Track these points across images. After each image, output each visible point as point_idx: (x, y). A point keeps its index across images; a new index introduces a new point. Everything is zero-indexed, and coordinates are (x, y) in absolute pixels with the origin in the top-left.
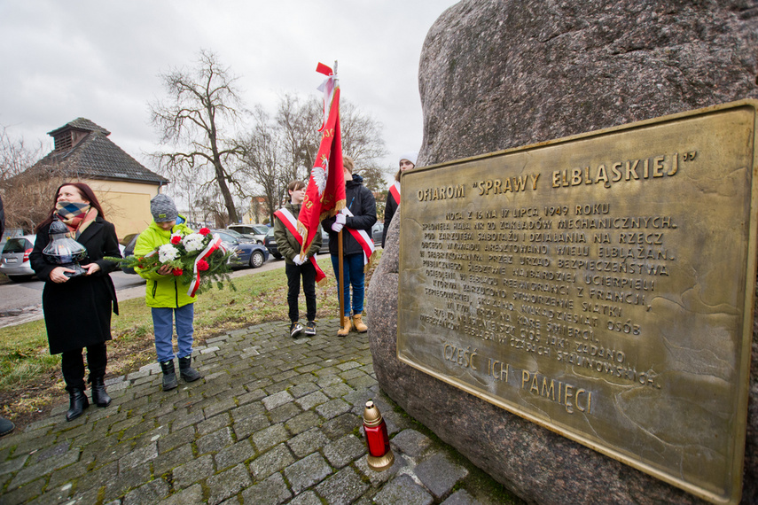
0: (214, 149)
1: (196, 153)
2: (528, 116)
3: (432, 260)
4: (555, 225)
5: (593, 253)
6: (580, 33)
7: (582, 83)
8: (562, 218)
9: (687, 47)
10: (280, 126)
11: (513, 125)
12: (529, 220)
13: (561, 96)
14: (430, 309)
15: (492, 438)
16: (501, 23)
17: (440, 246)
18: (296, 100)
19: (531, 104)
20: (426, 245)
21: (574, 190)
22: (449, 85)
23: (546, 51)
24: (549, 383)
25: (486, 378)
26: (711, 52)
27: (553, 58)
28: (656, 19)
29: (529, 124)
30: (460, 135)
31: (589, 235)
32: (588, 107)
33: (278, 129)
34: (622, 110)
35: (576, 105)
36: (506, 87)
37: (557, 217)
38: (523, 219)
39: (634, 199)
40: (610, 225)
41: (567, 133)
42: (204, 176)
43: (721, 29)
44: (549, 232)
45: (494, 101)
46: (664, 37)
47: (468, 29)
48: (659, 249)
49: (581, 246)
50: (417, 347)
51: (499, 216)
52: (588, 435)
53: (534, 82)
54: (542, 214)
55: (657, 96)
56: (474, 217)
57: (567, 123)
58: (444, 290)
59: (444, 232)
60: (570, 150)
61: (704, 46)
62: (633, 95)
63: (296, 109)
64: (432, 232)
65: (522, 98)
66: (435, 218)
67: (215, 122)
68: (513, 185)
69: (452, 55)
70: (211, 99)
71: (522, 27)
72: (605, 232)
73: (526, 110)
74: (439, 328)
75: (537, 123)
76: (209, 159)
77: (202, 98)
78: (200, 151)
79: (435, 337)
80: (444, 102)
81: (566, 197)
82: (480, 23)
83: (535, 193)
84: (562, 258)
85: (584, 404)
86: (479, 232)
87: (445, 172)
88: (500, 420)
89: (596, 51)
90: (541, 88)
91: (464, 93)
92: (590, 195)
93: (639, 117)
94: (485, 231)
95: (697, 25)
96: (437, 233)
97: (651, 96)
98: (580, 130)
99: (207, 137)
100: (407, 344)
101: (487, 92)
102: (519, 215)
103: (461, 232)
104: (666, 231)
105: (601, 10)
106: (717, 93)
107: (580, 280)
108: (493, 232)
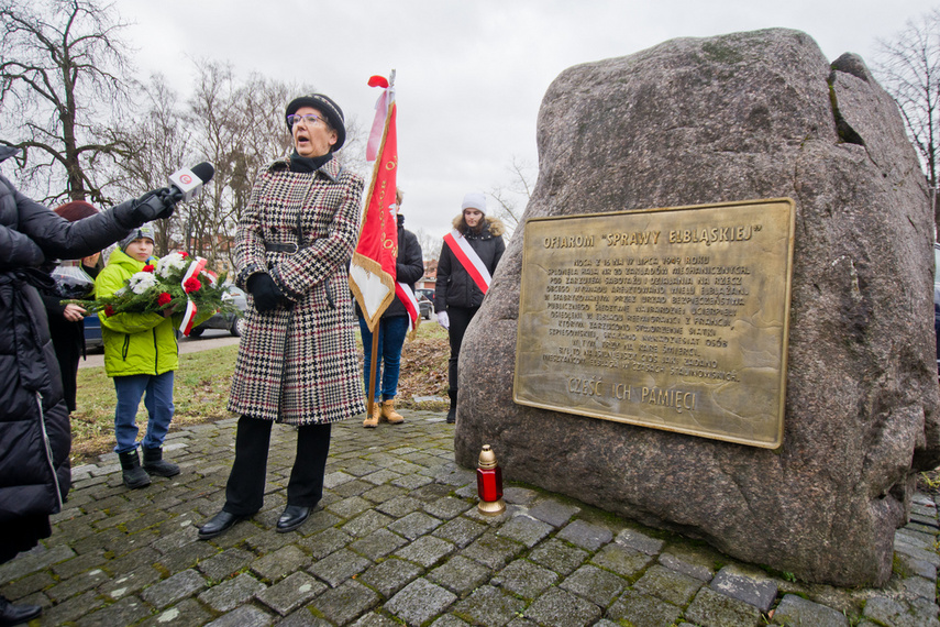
0: (69, 140)
1: (34, 144)
2: (650, 185)
3: (558, 302)
4: (670, 271)
5: (698, 292)
6: (692, 130)
7: (693, 168)
8: (676, 266)
9: (759, 155)
10: (195, 116)
11: (638, 191)
12: (650, 267)
13: (677, 175)
14: (554, 348)
15: (610, 459)
16: (631, 106)
17: (568, 289)
18: (229, 76)
19: (653, 176)
20: (552, 289)
21: (685, 246)
22: (579, 145)
23: (667, 138)
24: (663, 393)
25: (610, 401)
26: (772, 162)
27: (672, 144)
28: (742, 133)
29: (651, 192)
30: (588, 192)
31: (695, 278)
32: (696, 186)
33: (192, 121)
34: (718, 192)
35: (688, 183)
36: (633, 159)
37: (672, 265)
38: (645, 267)
39: (725, 254)
40: (709, 272)
41: (680, 203)
42: (43, 186)
43: (777, 148)
44: (665, 276)
45: (622, 168)
46: (746, 145)
47: (600, 102)
48: (739, 288)
49: (689, 286)
50: (537, 386)
51: (625, 263)
52: (692, 427)
53: (656, 160)
54: (661, 263)
55: (740, 186)
56: (602, 264)
57: (681, 196)
58: (570, 329)
59: (571, 276)
60: (682, 216)
61: (769, 157)
62: (726, 182)
63: (225, 92)
64: (558, 277)
65: (646, 170)
66: (562, 264)
67: (74, 92)
68: (638, 239)
69: (582, 119)
70: (72, 53)
71: (649, 114)
72: (705, 276)
73: (649, 181)
74: (563, 364)
75: (658, 192)
76: (57, 155)
77: (52, 48)
78: (40, 140)
79: (560, 374)
80: (571, 159)
81: (679, 250)
82: (612, 100)
83: (655, 246)
84: (675, 296)
85: (689, 404)
86: (606, 276)
87: (575, 223)
88: (620, 440)
89: (703, 146)
90: (662, 165)
91: (593, 156)
92: (695, 249)
93: (729, 198)
94: (612, 275)
95: (765, 142)
96: (564, 277)
97: (737, 185)
98: (689, 202)
99: (57, 117)
100: (525, 386)
101: (616, 159)
102: (643, 263)
103: (589, 276)
104: (743, 276)
105: (707, 116)
106: (774, 189)
107: (688, 312)
108: (619, 277)
